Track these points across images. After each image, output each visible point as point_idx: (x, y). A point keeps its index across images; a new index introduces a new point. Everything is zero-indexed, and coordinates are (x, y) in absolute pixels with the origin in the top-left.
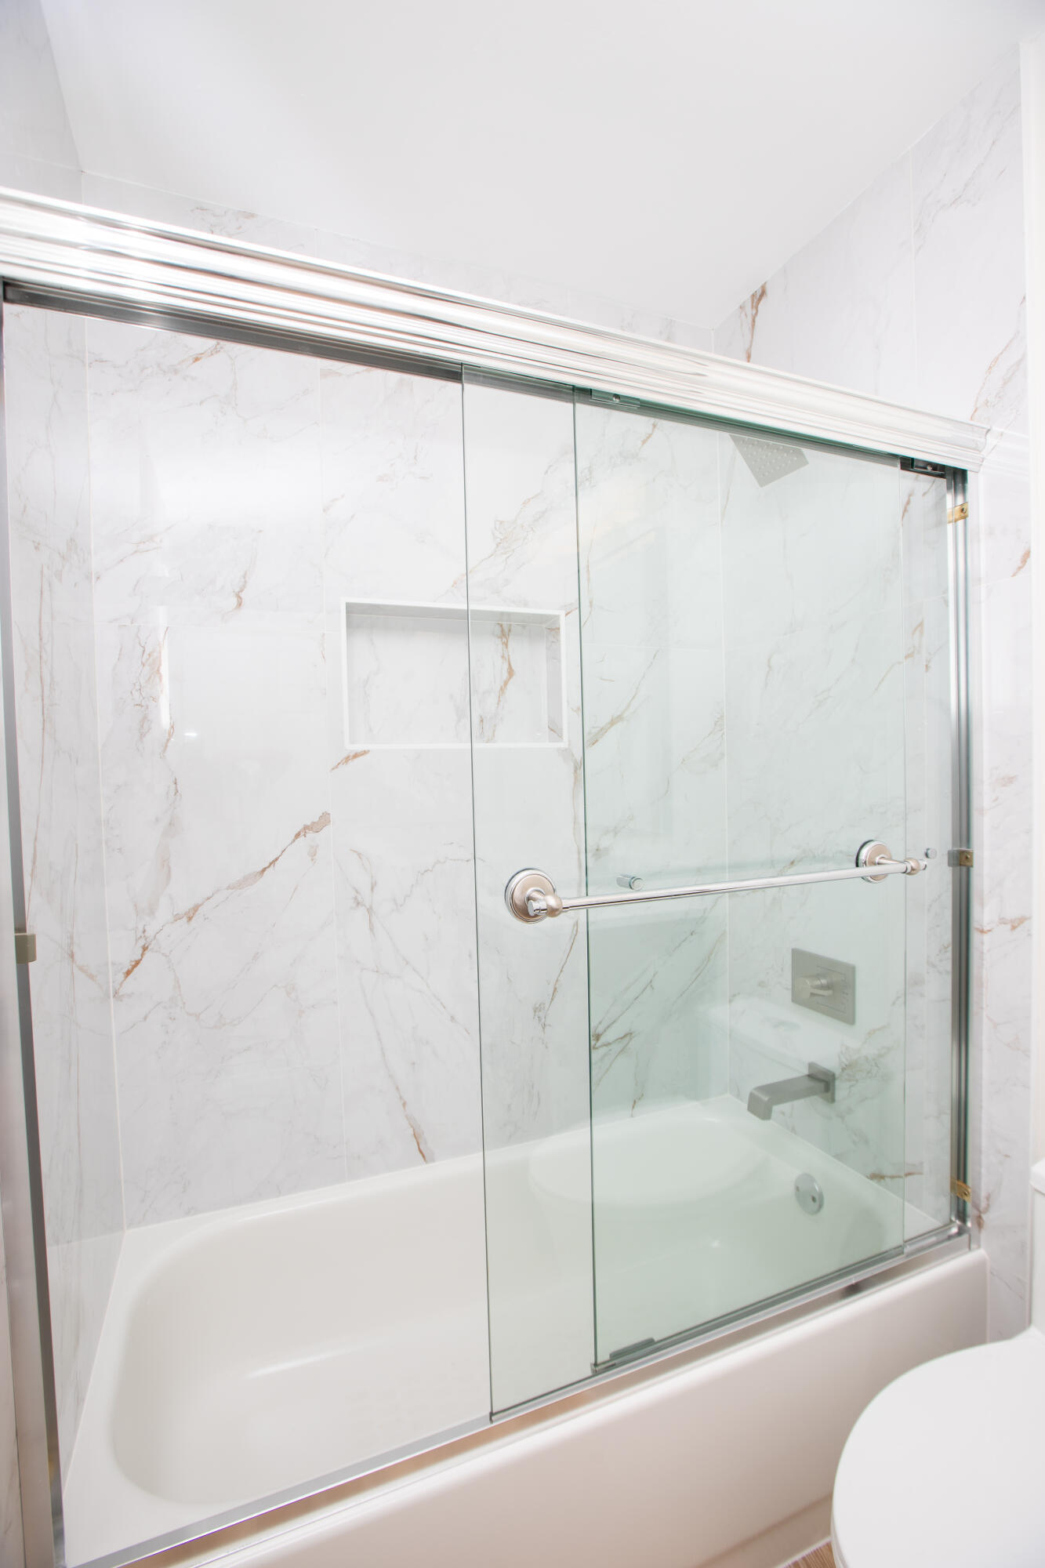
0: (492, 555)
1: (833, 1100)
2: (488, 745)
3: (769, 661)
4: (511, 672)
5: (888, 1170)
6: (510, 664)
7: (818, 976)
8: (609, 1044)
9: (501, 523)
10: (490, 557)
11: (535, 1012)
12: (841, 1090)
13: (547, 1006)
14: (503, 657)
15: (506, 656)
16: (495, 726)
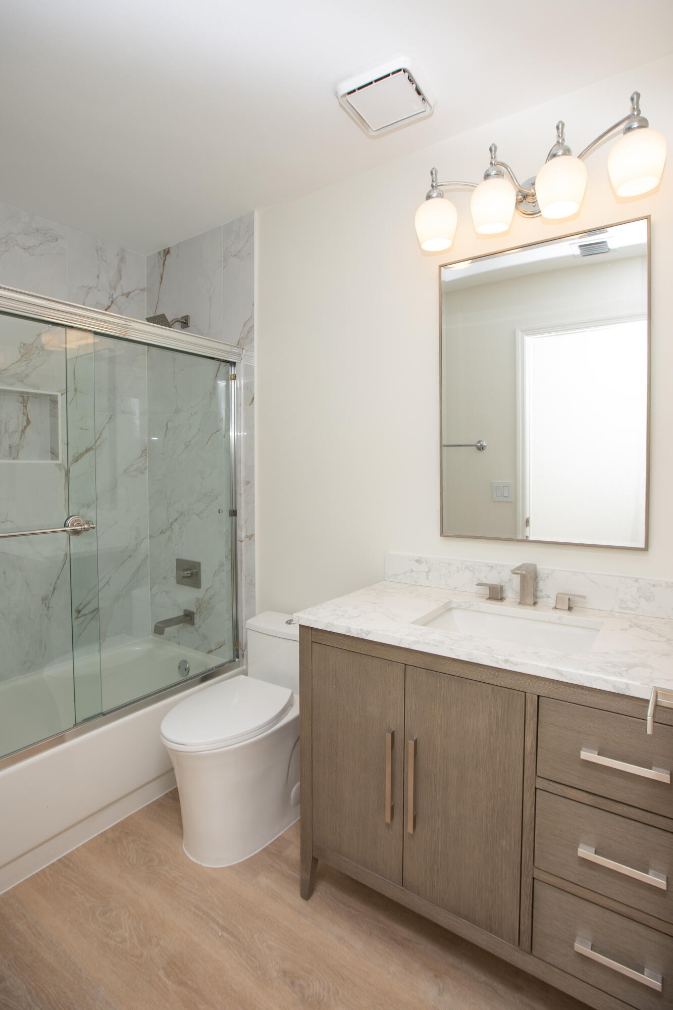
0: (18, 361)
1: (194, 624)
2: (15, 461)
3: (167, 425)
4: (28, 422)
5: (213, 647)
6: (28, 418)
7: (187, 570)
8: (85, 615)
9: (24, 344)
10: (17, 362)
11: (43, 600)
12: (197, 619)
13: (50, 597)
14: (24, 414)
15: (25, 413)
16: (19, 450)
